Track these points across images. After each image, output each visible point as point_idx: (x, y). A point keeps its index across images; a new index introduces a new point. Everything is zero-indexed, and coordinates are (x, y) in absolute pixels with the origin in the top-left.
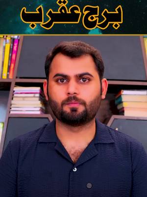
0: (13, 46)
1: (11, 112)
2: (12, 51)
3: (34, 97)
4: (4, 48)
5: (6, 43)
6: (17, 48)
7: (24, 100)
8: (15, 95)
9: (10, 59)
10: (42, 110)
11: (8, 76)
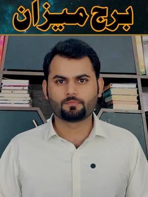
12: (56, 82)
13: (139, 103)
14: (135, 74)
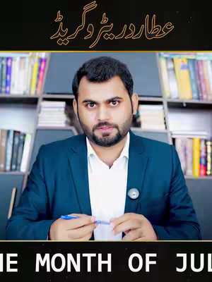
0: (41, 65)
1: (39, 125)
2: (39, 69)
3: (59, 111)
4: (33, 67)
5: (34, 62)
6: (45, 67)
8: (42, 109)
9: (38, 76)
10: (66, 122)
11: (36, 92)
12: (86, 106)
14: (161, 97)
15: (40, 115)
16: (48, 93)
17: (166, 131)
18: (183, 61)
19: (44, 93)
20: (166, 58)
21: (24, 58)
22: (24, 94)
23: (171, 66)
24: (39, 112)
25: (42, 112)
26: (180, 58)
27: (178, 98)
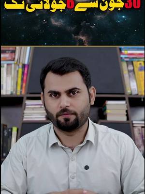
0: (24, 70)
1: (24, 119)
2: (23, 73)
3: (41, 107)
4: (18, 71)
5: (19, 68)
6: (27, 72)
7: (33, 110)
8: (27, 107)
9: (22, 79)
11: (21, 92)
12: (51, 96)
13: (127, 115)
14: (124, 94)
15: (25, 112)
16: (31, 93)
17: (128, 122)
18: (140, 64)
19: (27, 93)
20: (127, 61)
21: (11, 64)
22: (12, 94)
23: (131, 68)
24: (24, 109)
25: (26, 109)
26: (138, 61)
27: (137, 95)
